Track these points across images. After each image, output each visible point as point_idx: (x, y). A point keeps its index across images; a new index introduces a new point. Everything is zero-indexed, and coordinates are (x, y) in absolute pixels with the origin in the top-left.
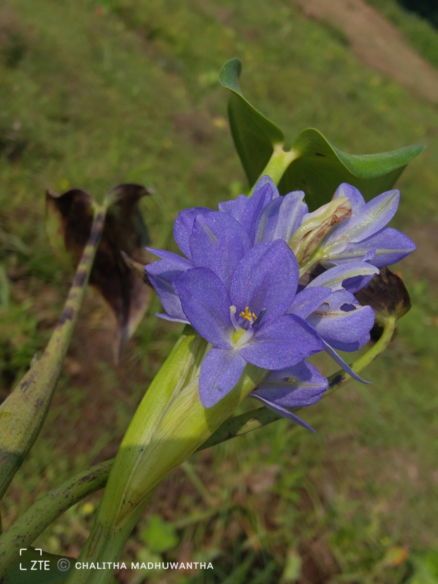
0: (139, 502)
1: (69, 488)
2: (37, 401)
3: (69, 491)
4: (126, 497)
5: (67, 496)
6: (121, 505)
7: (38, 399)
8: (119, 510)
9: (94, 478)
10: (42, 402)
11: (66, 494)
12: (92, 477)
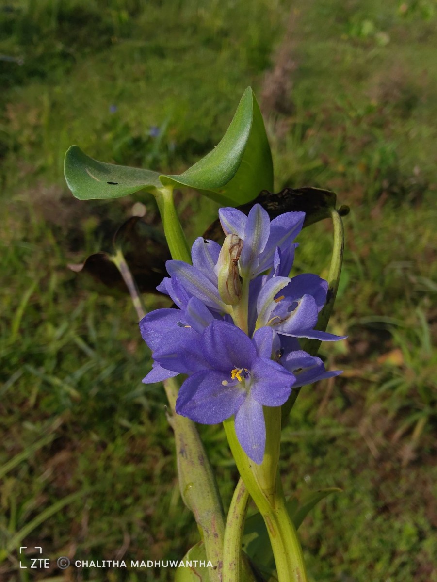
0: (275, 489)
1: (235, 512)
2: (199, 459)
3: (236, 513)
4: (265, 494)
5: (237, 517)
6: (267, 500)
7: (199, 457)
8: (268, 502)
9: (243, 492)
10: (202, 456)
11: (235, 517)
12: (241, 492)
